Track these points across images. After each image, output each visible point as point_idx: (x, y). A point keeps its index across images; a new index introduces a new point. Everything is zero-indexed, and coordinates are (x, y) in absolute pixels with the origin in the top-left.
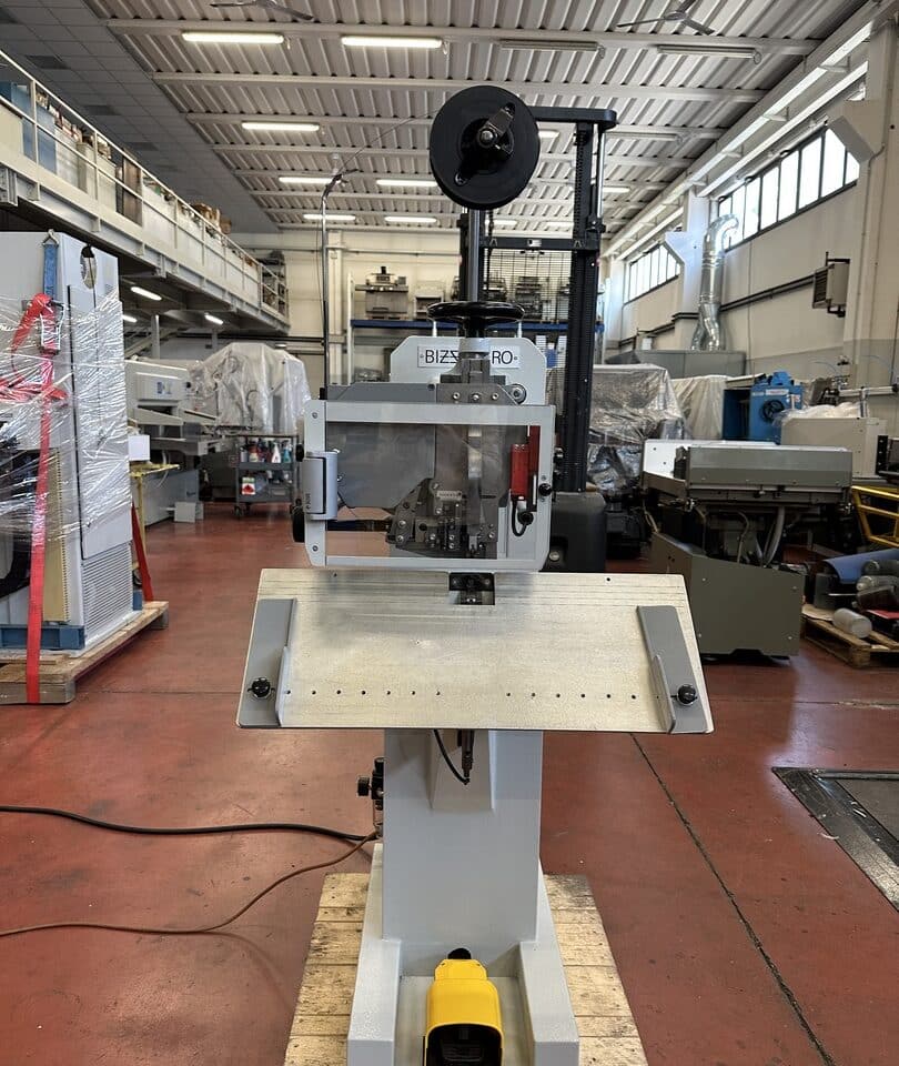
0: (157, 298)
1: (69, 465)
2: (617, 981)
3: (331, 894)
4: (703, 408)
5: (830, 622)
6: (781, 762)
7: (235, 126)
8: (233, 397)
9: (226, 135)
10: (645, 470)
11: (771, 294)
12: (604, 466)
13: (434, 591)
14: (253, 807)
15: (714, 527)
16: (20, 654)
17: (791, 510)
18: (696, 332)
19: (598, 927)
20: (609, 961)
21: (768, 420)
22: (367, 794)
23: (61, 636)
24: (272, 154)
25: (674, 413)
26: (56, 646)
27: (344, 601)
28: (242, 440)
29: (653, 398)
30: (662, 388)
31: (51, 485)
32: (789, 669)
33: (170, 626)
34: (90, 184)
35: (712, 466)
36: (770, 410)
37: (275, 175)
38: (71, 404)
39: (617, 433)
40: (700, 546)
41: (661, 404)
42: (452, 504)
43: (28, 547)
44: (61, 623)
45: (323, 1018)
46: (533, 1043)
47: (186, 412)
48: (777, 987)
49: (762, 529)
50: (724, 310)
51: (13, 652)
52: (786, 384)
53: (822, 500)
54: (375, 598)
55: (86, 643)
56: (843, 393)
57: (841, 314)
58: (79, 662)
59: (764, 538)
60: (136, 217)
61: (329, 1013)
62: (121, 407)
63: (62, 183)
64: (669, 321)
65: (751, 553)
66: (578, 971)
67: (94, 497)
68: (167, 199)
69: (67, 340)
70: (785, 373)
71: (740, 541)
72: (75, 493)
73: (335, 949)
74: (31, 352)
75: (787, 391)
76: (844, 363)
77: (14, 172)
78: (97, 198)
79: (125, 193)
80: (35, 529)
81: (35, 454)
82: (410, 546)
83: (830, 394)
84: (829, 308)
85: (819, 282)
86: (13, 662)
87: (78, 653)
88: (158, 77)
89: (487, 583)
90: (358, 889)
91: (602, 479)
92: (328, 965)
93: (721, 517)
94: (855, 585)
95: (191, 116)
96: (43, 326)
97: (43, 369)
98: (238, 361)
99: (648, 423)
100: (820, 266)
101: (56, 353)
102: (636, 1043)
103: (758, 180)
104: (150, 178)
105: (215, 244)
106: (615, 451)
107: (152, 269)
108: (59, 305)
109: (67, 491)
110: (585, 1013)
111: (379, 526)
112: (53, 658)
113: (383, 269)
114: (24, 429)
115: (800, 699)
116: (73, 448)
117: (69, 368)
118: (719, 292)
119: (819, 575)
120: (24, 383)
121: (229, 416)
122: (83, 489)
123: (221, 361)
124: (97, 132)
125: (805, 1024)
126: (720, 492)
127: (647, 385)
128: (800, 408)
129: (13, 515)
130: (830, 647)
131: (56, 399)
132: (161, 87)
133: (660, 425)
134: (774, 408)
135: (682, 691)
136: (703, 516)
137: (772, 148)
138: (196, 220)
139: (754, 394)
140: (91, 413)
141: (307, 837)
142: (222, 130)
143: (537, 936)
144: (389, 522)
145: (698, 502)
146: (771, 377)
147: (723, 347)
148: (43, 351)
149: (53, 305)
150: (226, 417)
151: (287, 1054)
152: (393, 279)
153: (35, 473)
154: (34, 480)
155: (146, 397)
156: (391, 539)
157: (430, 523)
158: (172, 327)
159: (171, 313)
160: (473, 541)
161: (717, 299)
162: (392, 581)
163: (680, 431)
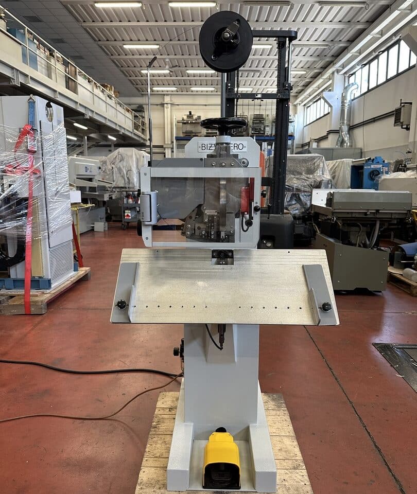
0: (86, 128)
1: (42, 204)
2: (296, 443)
3: (162, 401)
4: (341, 175)
5: (402, 275)
6: (377, 341)
7: (120, 47)
8: (120, 174)
9: (116, 51)
10: (312, 203)
11: (374, 120)
12: (294, 202)
13: (205, 259)
14: (127, 361)
15: (346, 230)
16: (21, 292)
17: (383, 222)
18: (338, 139)
19: (287, 418)
20: (292, 433)
21: (372, 179)
22: (178, 355)
23: (40, 283)
24: (138, 60)
25: (327, 176)
26: (38, 288)
27: (162, 263)
28: (125, 193)
29: (317, 170)
30: (321, 165)
31: (34, 213)
32: (382, 297)
33: (91, 278)
34: (53, 76)
35: (344, 200)
36: (373, 175)
37: (139, 69)
38: (42, 176)
39: (300, 187)
40: (339, 239)
41: (321, 173)
42: (213, 216)
43: (24, 242)
44: (40, 277)
45: (157, 459)
46: (255, 471)
47: (99, 181)
48: (373, 446)
49: (369, 230)
50: (351, 128)
51: (18, 290)
52: (381, 162)
53: (397, 216)
54: (176, 262)
55: (52, 286)
56: (408, 166)
57: (408, 129)
58: (48, 295)
59: (369, 235)
60: (75, 91)
61: (159, 457)
62: (66, 177)
63: (40, 75)
64: (325, 134)
65: (363, 242)
66: (278, 438)
67: (54, 219)
68: (89, 82)
69: (40, 146)
70: (380, 157)
71: (358, 236)
72: (45, 217)
73: (163, 427)
74: (23, 152)
75: (381, 166)
76: (409, 152)
77: (18, 70)
78: (56, 82)
79: (70, 80)
80: (27, 234)
81: (26, 199)
82: (193, 237)
83: (402, 166)
84: (402, 126)
85: (397, 114)
86: (18, 295)
87: (48, 291)
88: (84, 24)
89: (230, 254)
90: (174, 399)
91: (293, 209)
92: (159, 434)
93: (349, 225)
94: (414, 257)
95: (100, 43)
96: (29, 140)
97: (29, 160)
98: (122, 157)
99: (315, 181)
100: (398, 106)
101: (35, 152)
102: (305, 472)
103: (368, 66)
104: (80, 72)
105: (112, 102)
106: (299, 195)
107: (83, 114)
108: (36, 130)
109: (42, 216)
110: (281, 458)
111: (178, 228)
112: (37, 293)
113: (190, 113)
114: (21, 188)
115: (387, 311)
116: (44, 196)
117: (41, 159)
118: (349, 120)
119: (396, 252)
120: (21, 166)
121: (119, 182)
122: (49, 216)
123: (115, 157)
124: (56, 51)
125: (386, 464)
126: (348, 213)
127: (314, 163)
128: (388, 174)
129: (17, 228)
130: (401, 286)
131: (36, 174)
132: (85, 29)
133: (320, 183)
134: (375, 174)
135: (324, 305)
136: (340, 225)
137: (374, 50)
138: (103, 91)
139: (365, 167)
140: (52, 180)
141: (152, 375)
142: (114, 48)
143: (258, 422)
144: (183, 225)
145: (338, 218)
146: (373, 159)
147: (351, 146)
148: (29, 151)
149: (33, 130)
150: (117, 182)
151: (140, 475)
152: (195, 117)
153: (27, 208)
154: (26, 211)
155: (80, 174)
156: (183, 234)
157: (202, 226)
158: (93, 142)
159: (92, 135)
160: (223, 234)
161: (348, 123)
162: (184, 254)
163: (330, 186)
